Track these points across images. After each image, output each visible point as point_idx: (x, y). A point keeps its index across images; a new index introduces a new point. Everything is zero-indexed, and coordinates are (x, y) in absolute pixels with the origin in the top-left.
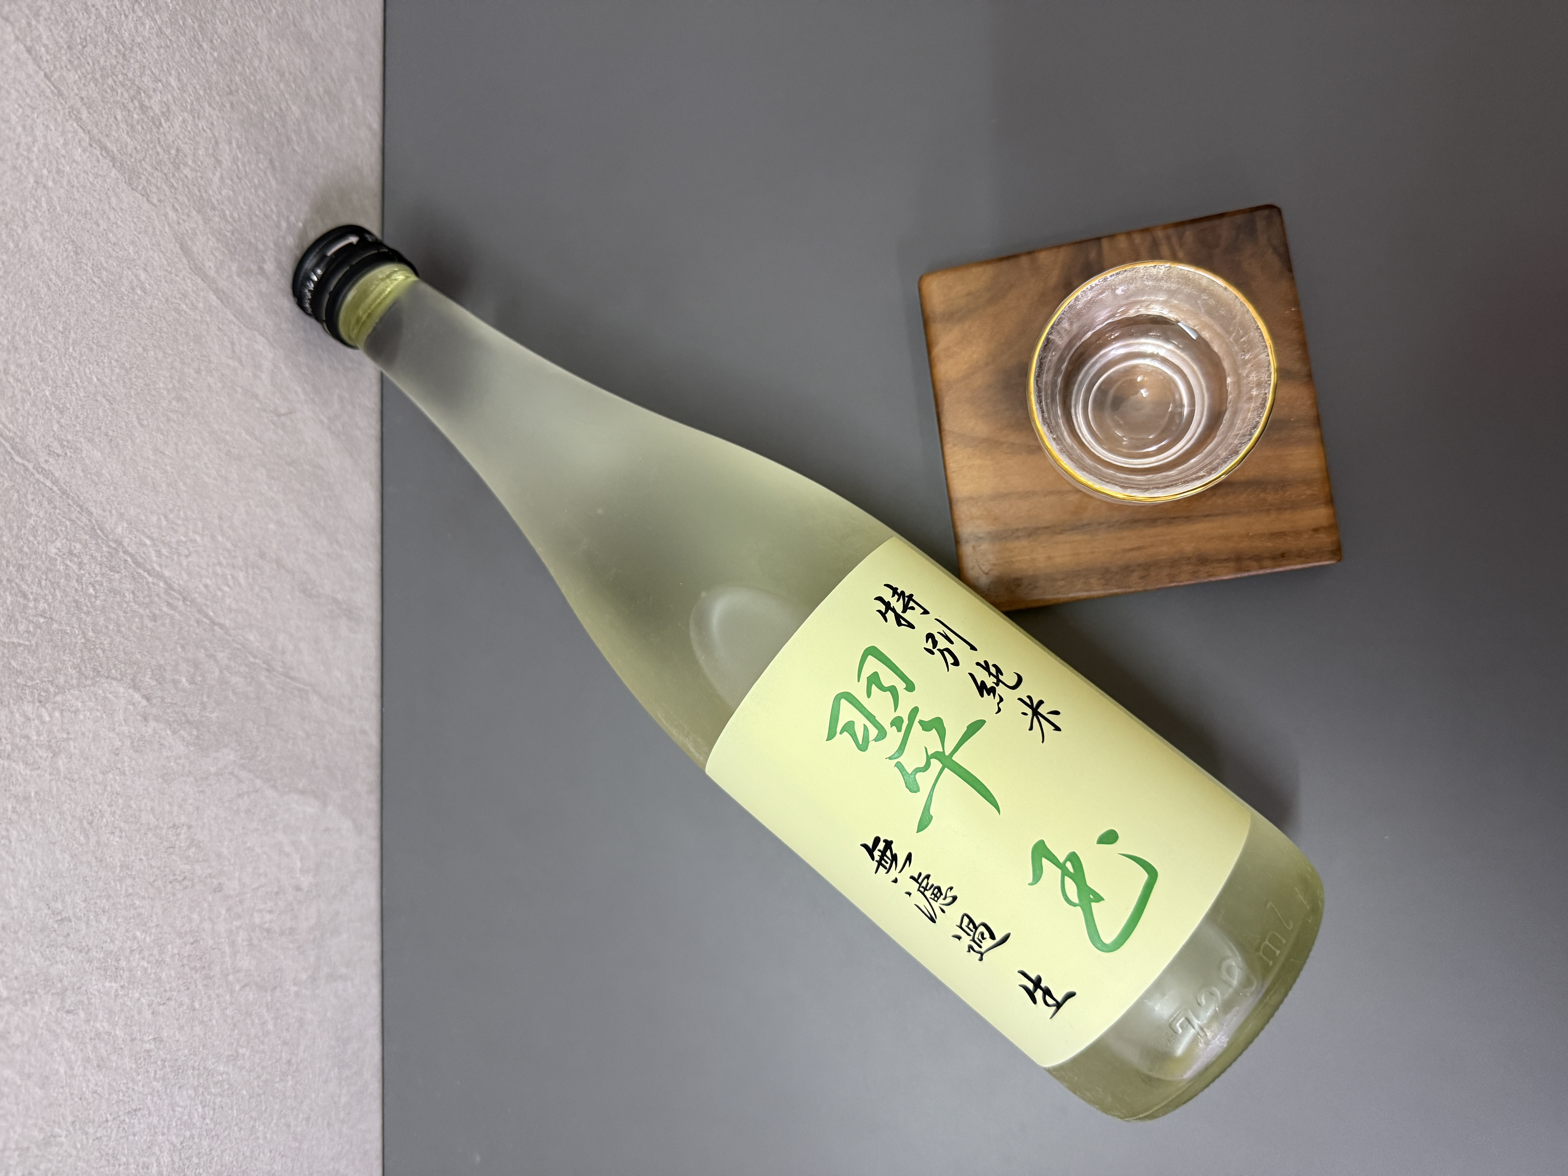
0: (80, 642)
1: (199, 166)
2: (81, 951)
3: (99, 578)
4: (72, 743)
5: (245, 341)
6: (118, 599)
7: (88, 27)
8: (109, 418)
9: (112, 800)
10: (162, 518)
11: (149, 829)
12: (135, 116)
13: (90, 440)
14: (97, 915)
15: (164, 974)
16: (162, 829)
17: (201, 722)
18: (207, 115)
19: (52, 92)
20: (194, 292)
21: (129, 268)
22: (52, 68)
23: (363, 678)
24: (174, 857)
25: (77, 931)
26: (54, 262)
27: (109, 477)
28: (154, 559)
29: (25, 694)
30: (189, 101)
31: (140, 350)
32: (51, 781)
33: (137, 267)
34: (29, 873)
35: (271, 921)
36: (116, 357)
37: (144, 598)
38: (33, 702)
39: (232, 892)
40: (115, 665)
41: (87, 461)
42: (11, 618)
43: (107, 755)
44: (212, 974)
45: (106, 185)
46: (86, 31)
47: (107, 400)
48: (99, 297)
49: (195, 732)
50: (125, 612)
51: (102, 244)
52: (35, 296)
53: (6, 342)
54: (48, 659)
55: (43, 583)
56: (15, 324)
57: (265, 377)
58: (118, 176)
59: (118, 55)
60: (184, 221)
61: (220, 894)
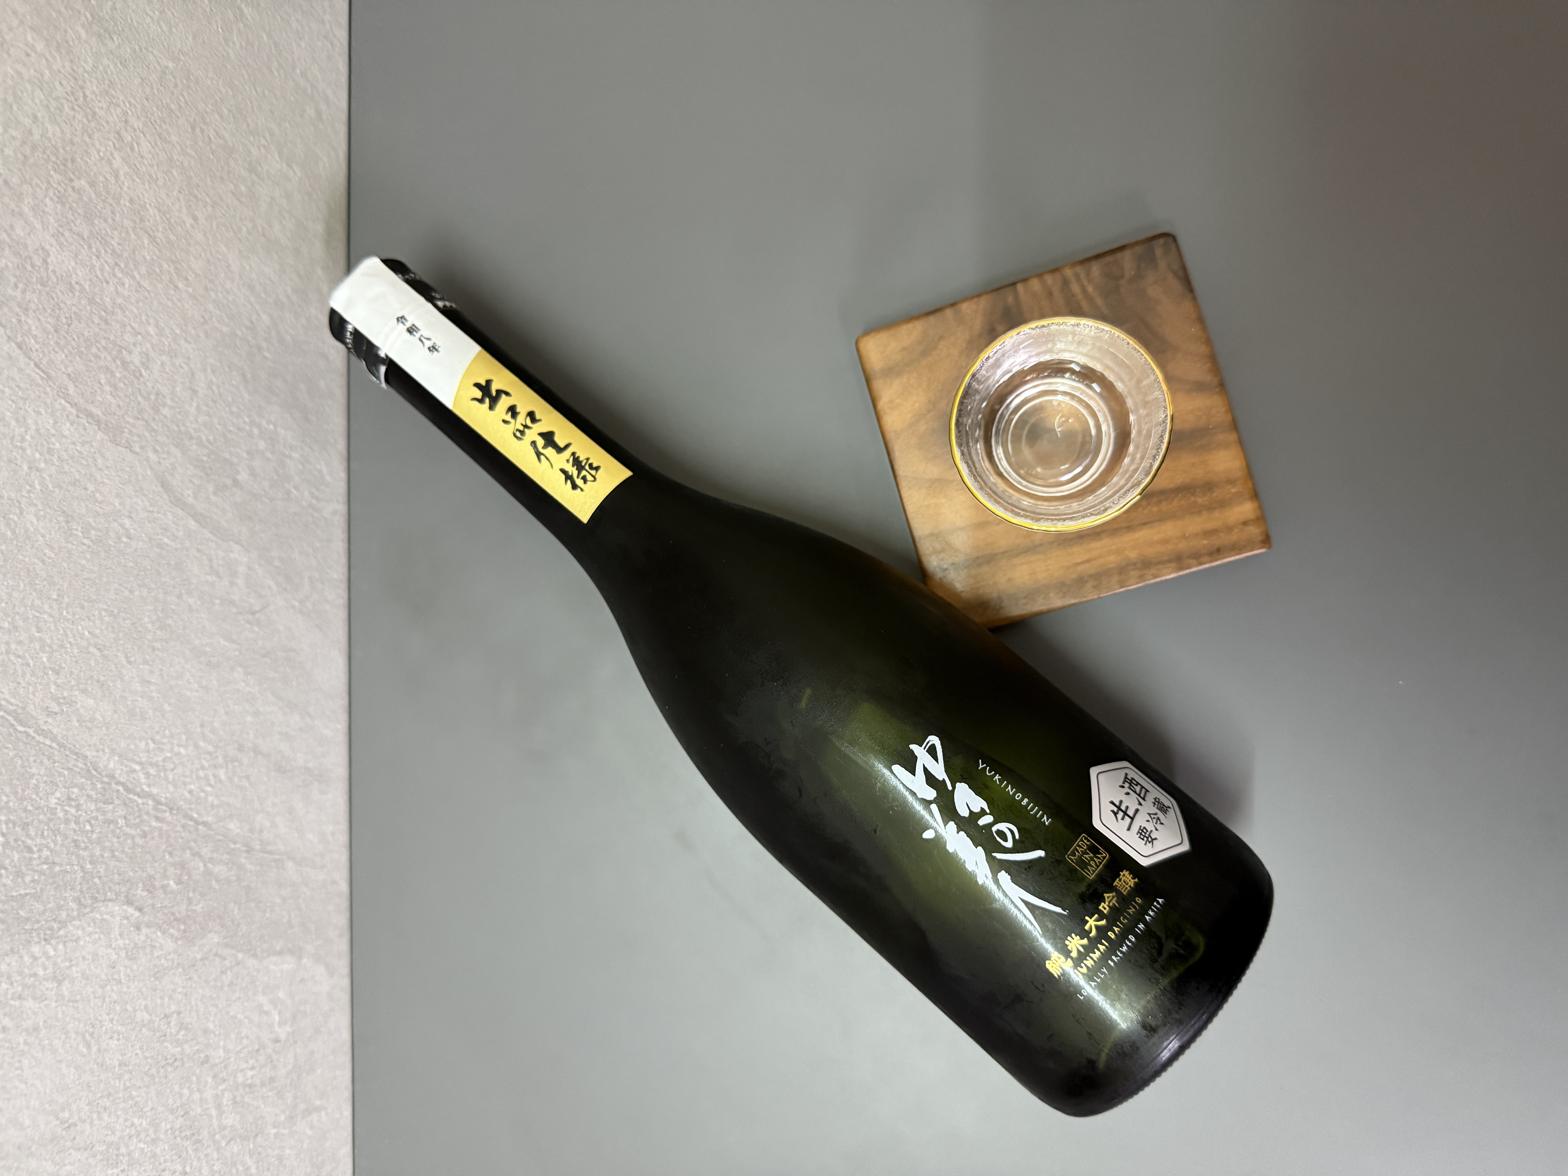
0: (78, 876)
1: (177, 403)
2: (86, 1149)
3: (94, 814)
4: (74, 969)
5: (221, 554)
6: (112, 827)
7: (73, 305)
8: (101, 665)
9: (110, 1009)
10: (150, 742)
11: (144, 1026)
12: (118, 375)
13: (84, 691)
14: (99, 1113)
15: (159, 1149)
16: (155, 1022)
17: (188, 916)
18: (184, 351)
19: (42, 378)
20: (174, 523)
21: (115, 520)
22: (41, 355)
23: (333, 834)
24: (166, 1044)
25: (83, 1132)
26: (48, 536)
27: (101, 719)
28: (143, 781)
29: (32, 937)
30: (166, 343)
31: (126, 593)
32: (56, 1007)
33: (122, 517)
34: (39, 1093)
35: (252, 1077)
36: (105, 607)
37: (135, 819)
38: (39, 942)
39: (217, 1061)
40: (110, 888)
41: (82, 711)
42: (19, 874)
43: (105, 970)
44: (201, 1138)
45: (92, 450)
46: (71, 310)
47: (99, 649)
48: (88, 556)
49: (182, 927)
50: (118, 838)
51: (90, 506)
52: (32, 574)
53: (6, 625)
54: (51, 900)
55: (46, 833)
56: (15, 605)
57: (240, 581)
58: (103, 436)
59: (100, 322)
60: (164, 459)
61: (206, 1065)
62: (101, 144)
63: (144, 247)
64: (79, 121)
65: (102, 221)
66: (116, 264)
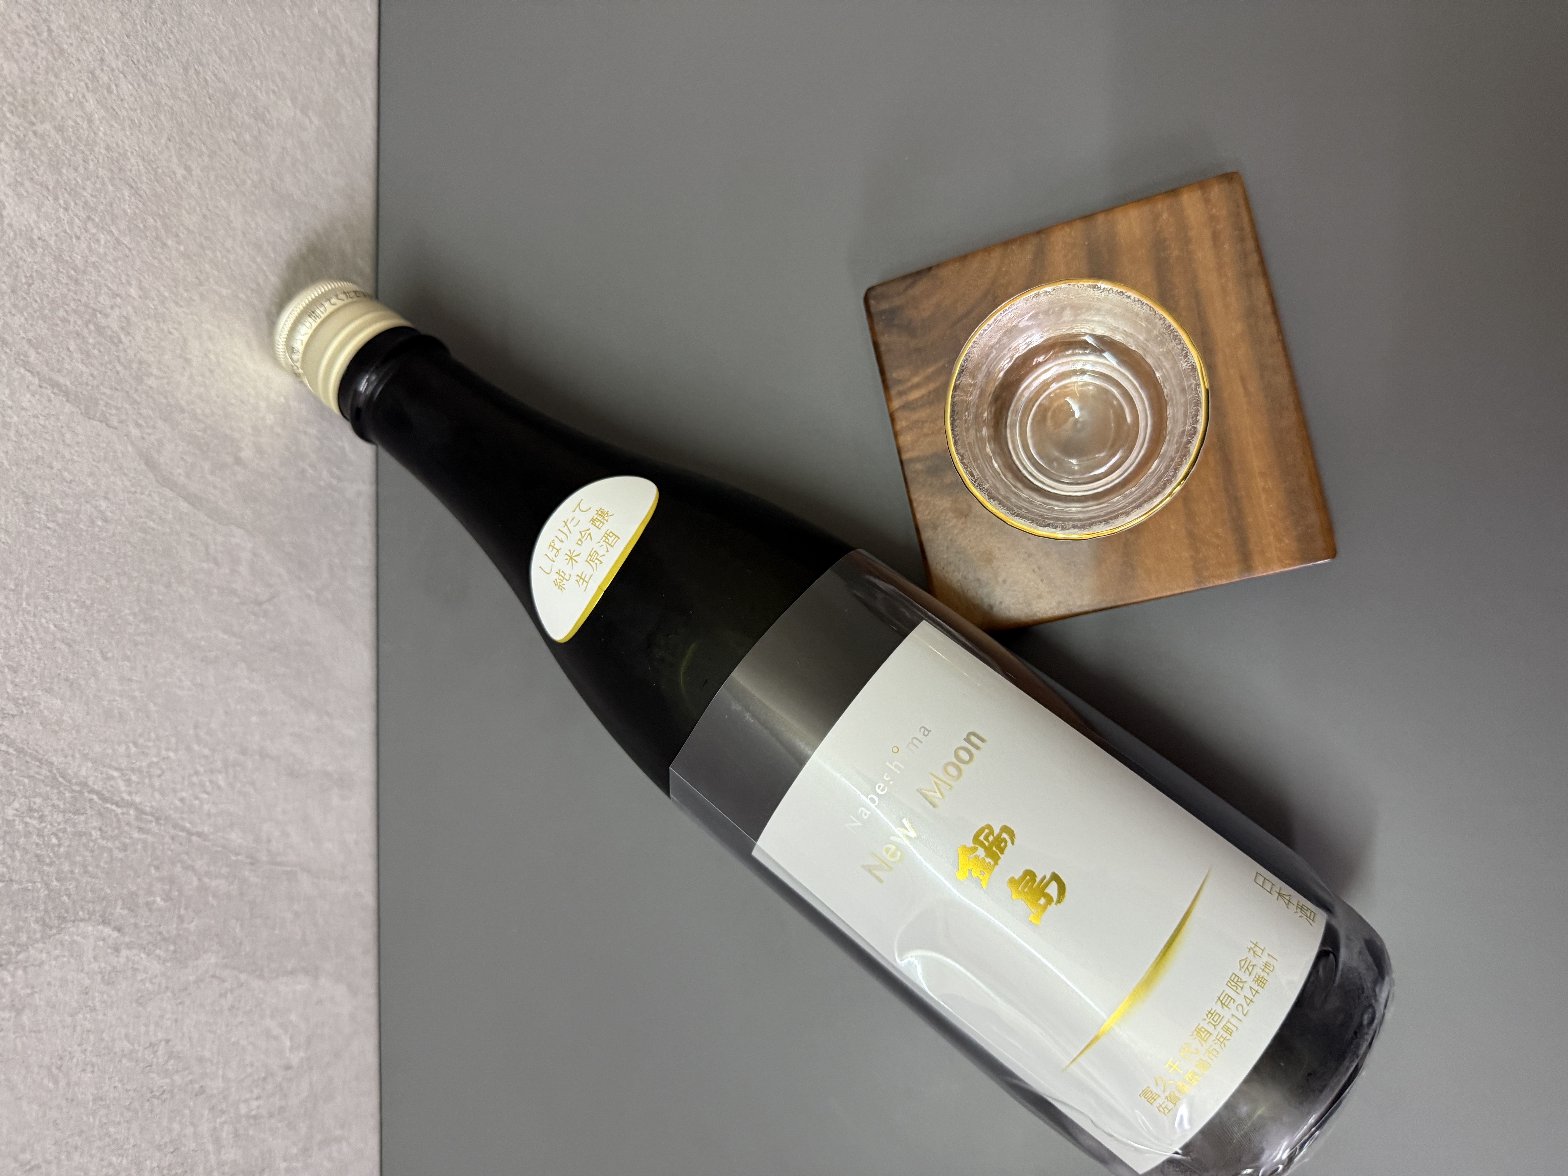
0: (42, 894)
1: (165, 372)
3: (62, 826)
4: (37, 996)
5: (220, 539)
6: (84, 840)
7: (35, 263)
9: (82, 1039)
10: (131, 745)
11: (124, 1056)
12: (91, 341)
13: (49, 691)
14: (68, 1153)
16: (137, 1051)
17: (179, 935)
18: (173, 316)
20: (161, 505)
21: (88, 502)
23: (356, 843)
24: (151, 1075)
27: (70, 721)
28: (123, 788)
31: (102, 582)
33: (97, 498)
35: (258, 1107)
36: (75, 597)
37: (113, 831)
39: (215, 1092)
40: (82, 908)
41: (46, 712)
43: (76, 997)
45: (59, 424)
46: (32, 268)
47: (67, 644)
48: (54, 542)
49: (172, 948)
50: (92, 851)
51: (57, 486)
54: (8, 921)
57: (243, 569)
58: (73, 410)
59: (69, 282)
60: (149, 434)
61: (202, 1096)
62: (70, 85)
63: (124, 200)
64: (42, 58)
65: (71, 170)
66: (89, 218)
